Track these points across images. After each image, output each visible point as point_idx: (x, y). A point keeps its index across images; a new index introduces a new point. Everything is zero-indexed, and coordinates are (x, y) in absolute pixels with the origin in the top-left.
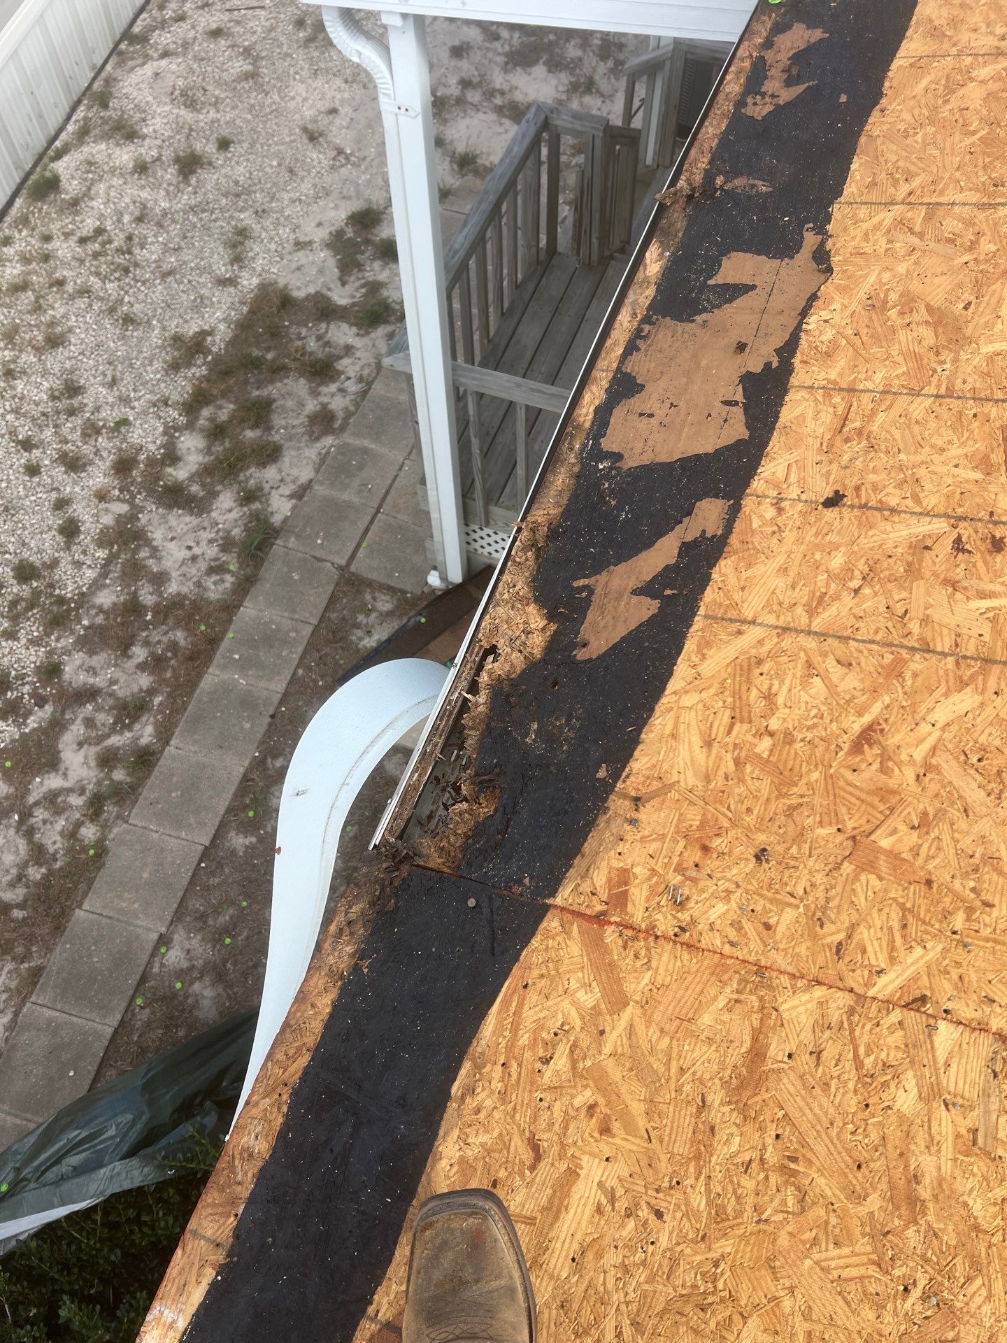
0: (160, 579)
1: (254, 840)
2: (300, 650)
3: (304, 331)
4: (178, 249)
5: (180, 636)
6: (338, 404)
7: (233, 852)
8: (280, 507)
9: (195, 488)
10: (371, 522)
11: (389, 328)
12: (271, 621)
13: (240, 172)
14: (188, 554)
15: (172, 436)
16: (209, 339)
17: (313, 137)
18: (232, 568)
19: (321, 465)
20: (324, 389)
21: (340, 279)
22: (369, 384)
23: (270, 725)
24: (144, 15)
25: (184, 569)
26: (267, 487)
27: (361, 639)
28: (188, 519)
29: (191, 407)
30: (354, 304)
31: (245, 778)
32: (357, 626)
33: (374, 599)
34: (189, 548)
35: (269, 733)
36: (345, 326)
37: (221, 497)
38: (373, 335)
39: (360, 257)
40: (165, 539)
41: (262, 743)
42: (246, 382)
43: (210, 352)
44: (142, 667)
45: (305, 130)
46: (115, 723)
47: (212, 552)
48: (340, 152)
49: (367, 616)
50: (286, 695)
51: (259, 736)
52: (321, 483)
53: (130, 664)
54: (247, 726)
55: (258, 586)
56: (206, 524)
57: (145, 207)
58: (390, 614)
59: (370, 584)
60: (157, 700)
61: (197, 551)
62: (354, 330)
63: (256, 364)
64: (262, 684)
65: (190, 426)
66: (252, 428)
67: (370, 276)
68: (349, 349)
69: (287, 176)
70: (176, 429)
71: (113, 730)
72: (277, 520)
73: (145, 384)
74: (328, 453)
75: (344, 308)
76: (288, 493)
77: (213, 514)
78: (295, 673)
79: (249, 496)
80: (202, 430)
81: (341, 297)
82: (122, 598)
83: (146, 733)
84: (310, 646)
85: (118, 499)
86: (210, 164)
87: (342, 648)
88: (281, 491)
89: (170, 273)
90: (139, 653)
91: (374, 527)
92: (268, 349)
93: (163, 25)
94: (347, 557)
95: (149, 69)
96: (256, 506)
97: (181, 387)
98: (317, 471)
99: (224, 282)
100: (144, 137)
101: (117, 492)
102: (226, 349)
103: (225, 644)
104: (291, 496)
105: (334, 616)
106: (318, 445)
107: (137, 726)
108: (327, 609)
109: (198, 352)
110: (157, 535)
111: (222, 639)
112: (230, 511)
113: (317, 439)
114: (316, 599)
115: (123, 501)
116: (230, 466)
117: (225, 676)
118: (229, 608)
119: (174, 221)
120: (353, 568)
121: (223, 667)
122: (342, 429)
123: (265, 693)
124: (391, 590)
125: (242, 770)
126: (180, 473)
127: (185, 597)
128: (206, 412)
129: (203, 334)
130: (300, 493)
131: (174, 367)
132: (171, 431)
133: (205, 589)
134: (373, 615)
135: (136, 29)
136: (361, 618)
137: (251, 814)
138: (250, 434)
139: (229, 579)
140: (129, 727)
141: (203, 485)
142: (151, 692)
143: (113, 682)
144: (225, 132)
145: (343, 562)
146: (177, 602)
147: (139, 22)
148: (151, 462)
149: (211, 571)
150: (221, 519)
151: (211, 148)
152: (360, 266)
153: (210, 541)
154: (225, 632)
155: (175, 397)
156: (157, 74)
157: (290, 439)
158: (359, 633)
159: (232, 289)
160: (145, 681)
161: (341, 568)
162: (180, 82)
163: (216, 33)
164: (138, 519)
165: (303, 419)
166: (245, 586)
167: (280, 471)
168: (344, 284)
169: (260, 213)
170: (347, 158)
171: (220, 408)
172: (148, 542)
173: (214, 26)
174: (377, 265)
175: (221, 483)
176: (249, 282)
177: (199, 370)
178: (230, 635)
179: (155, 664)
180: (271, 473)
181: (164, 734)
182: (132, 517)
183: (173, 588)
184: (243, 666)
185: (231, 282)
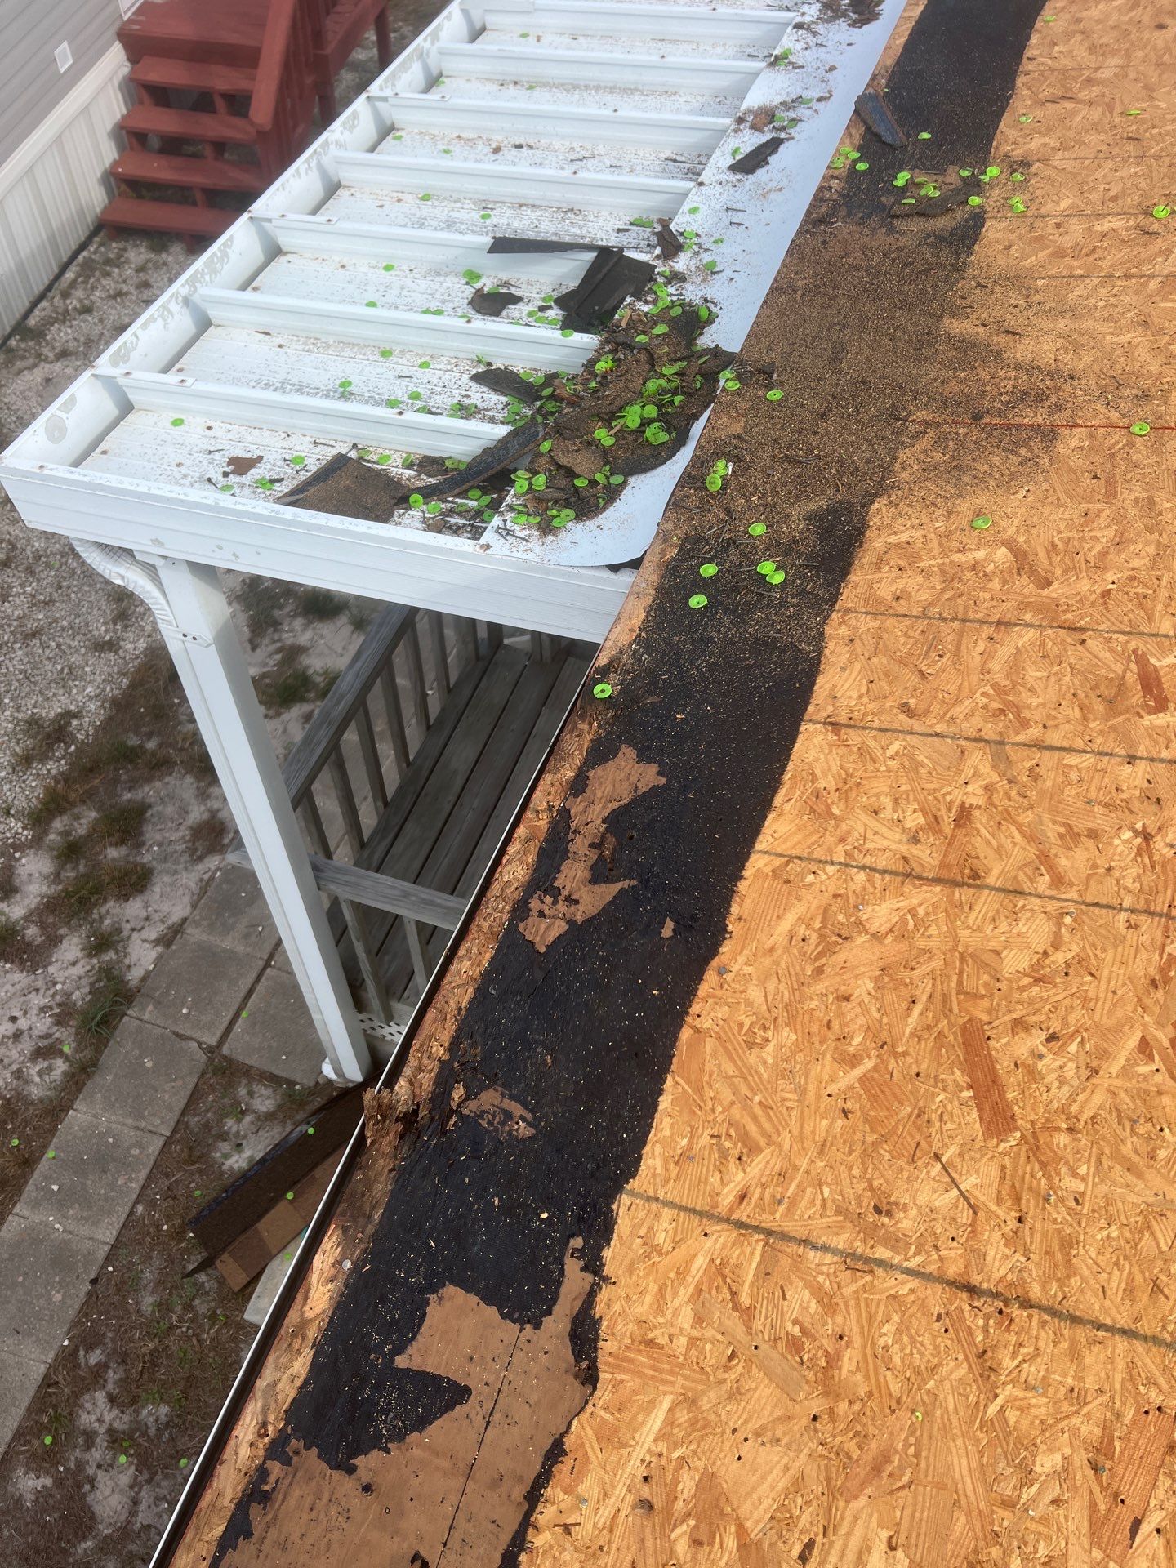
1: (48, 1481)
2: (143, 1175)
4: (49, 603)
7: (18, 1502)
8: (141, 957)
9: (32, 932)
10: (258, 980)
11: (306, 708)
12: (109, 1131)
14: (11, 1028)
15: (11, 858)
16: (75, 722)
18: (66, 1049)
19: (200, 897)
21: (251, 641)
23: (89, 1294)
24: (44, 304)
26: (127, 928)
27: (227, 1156)
28: (17, 976)
29: (39, 819)
30: (263, 677)
31: (47, 1382)
32: (223, 1136)
33: (251, 1094)
34: (14, 1019)
35: (85, 1310)
37: (65, 944)
38: (286, 716)
39: (277, 613)
41: (76, 1323)
42: (116, 781)
43: (74, 739)
47: (43, 1025)
49: (239, 1121)
50: (115, 1247)
51: (72, 1313)
52: (197, 924)
54: (58, 1297)
55: (97, 1079)
56: (40, 984)
57: (14, 547)
58: (270, 1117)
59: (247, 1072)
61: (23, 1024)
63: (130, 756)
64: (85, 1230)
65: (36, 842)
66: (116, 845)
67: (288, 638)
70: (17, 847)
72: (134, 976)
74: (212, 879)
76: (153, 936)
77: (51, 969)
78: (132, 1212)
79: (103, 942)
80: (51, 849)
84: (159, 1169)
87: (200, 1171)
88: (145, 934)
89: (35, 634)
91: (260, 988)
92: (150, 735)
93: (64, 317)
94: (219, 1033)
95: (39, 372)
96: (111, 955)
97: (28, 790)
98: (194, 906)
99: (103, 647)
102: (95, 736)
103: (42, 1167)
104: (157, 942)
105: (193, 1121)
106: (200, 867)
108: (184, 1113)
109: (58, 740)
111: (39, 1159)
112: (74, 964)
113: (200, 859)
114: (173, 1095)
116: (80, 901)
117: (36, 1218)
118: (56, 1109)
119: (48, 566)
120: (225, 1050)
121: (35, 1205)
123: (88, 1244)
124: (274, 1080)
125: (43, 1368)
126: (15, 910)
128: (58, 824)
129: (69, 715)
130: (170, 938)
131: (25, 761)
132: (10, 849)
133: (27, 1082)
134: (248, 1119)
135: (32, 322)
136: (230, 1124)
137: (48, 1440)
138: (113, 853)
139: (60, 1066)
141: (43, 927)
145: (213, 1041)
147: (37, 312)
149: (39, 1053)
150: (60, 976)
152: (276, 624)
153: (43, 1010)
154: (45, 1147)
155: (21, 803)
156: (48, 380)
157: (165, 860)
158: (225, 1147)
159: (111, 656)
161: (211, 1051)
165: (184, 832)
166: (80, 1076)
167: (146, 905)
168: (254, 649)
171: (78, 818)
174: (298, 623)
175: (68, 924)
176: (134, 646)
177: (55, 766)
178: (51, 1154)
180: (134, 908)
184: (62, 1202)
185: (111, 646)
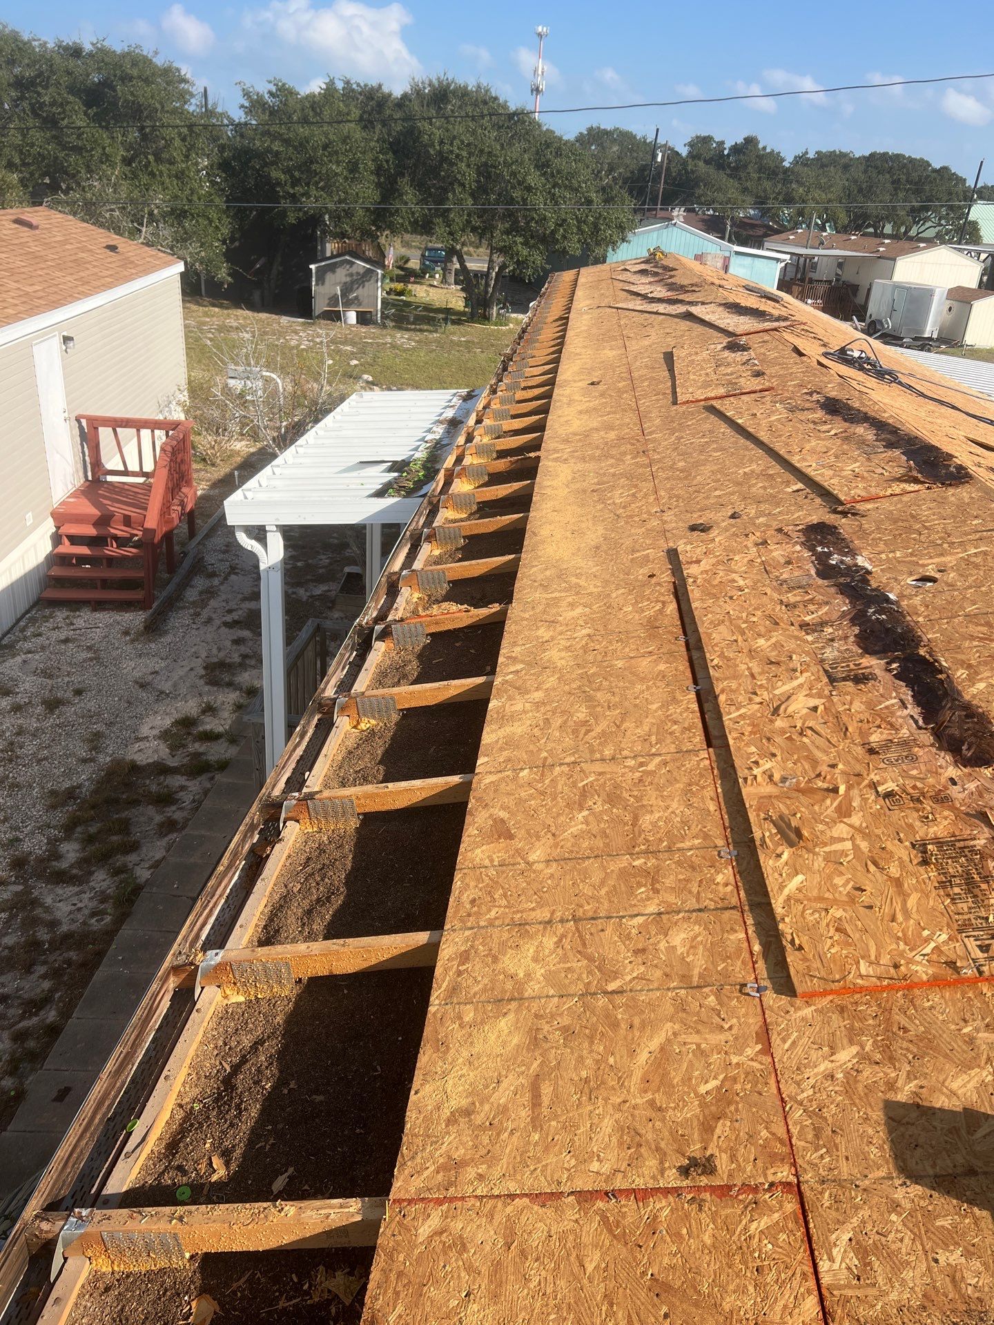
0: (53, 924)
3: (148, 782)
4: (49, 747)
5: (73, 955)
6: (178, 816)
8: (143, 874)
9: (74, 871)
11: (211, 775)
12: (145, 935)
13: (92, 705)
14: (74, 908)
15: (55, 845)
16: (78, 790)
17: (143, 686)
18: (109, 911)
19: (170, 848)
20: (167, 809)
21: (171, 753)
22: (200, 803)
24: (10, 635)
25: (72, 916)
26: (130, 866)
28: (71, 888)
29: (69, 829)
30: (183, 765)
34: (75, 905)
36: (179, 777)
37: (96, 874)
39: (184, 741)
40: (54, 902)
42: (109, 811)
43: (79, 798)
44: (44, 977)
45: (136, 682)
46: (24, 1012)
47: (93, 904)
48: (162, 692)
52: (172, 857)
53: (34, 977)
54: (134, 997)
55: (132, 917)
56: (86, 889)
57: (22, 727)
60: (57, 995)
61: (79, 905)
62: (185, 777)
63: (116, 801)
64: (143, 971)
65: (68, 838)
66: (115, 835)
67: (193, 750)
68: (183, 788)
69: (126, 705)
70: (57, 840)
71: (22, 1018)
72: (141, 881)
73: (30, 818)
74: (175, 841)
75: (175, 768)
76: (147, 866)
77: (91, 884)
79: (117, 872)
80: (76, 840)
81: (173, 763)
82: (23, 939)
83: (51, 1015)
85: (14, 883)
86: (69, 702)
88: (142, 866)
89: (45, 759)
90: (41, 970)
92: (123, 793)
93: (25, 639)
95: (19, 659)
96: (125, 875)
97: (60, 816)
98: (167, 851)
99: (84, 761)
100: (18, 693)
101: (13, 879)
102: (91, 795)
103: (110, 953)
104: (149, 868)
106: (167, 838)
107: (42, 1013)
109: (70, 798)
110: (48, 901)
111: (107, 951)
112: (104, 880)
113: (166, 835)
114: (177, 918)
115: (19, 884)
116: (101, 856)
117: (113, 970)
118: (110, 934)
119: (44, 733)
121: (110, 966)
122: (183, 828)
123: (146, 976)
126: (64, 865)
127: (74, 932)
128: (79, 829)
129: (74, 788)
130: (156, 865)
131: (53, 807)
132: (53, 842)
133: (89, 925)
138: (115, 838)
139: (108, 919)
140: (36, 1014)
141: (81, 869)
142: (52, 991)
143: (18, 990)
144: (77, 686)
146: (68, 936)
148: (40, 860)
149: (93, 914)
150: (97, 886)
151: (69, 695)
152: (184, 746)
153: (91, 898)
154: (109, 946)
155: (55, 823)
156: (25, 661)
157: (145, 838)
159: (92, 764)
160: (46, 985)
162: (41, 666)
163: (66, 641)
164: (32, 893)
165: (153, 826)
166: (120, 921)
167: (140, 855)
168: (174, 756)
169: (110, 725)
170: (167, 695)
171: (90, 826)
172: (42, 905)
173: (63, 638)
175: (96, 866)
176: (104, 759)
177: (72, 807)
178: (113, 948)
179: (55, 974)
180: (132, 858)
181: (66, 1014)
182: (27, 891)
183: (64, 928)
184: (126, 963)
185: (92, 760)
